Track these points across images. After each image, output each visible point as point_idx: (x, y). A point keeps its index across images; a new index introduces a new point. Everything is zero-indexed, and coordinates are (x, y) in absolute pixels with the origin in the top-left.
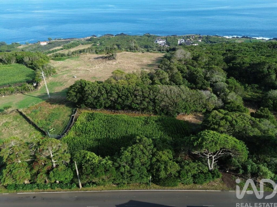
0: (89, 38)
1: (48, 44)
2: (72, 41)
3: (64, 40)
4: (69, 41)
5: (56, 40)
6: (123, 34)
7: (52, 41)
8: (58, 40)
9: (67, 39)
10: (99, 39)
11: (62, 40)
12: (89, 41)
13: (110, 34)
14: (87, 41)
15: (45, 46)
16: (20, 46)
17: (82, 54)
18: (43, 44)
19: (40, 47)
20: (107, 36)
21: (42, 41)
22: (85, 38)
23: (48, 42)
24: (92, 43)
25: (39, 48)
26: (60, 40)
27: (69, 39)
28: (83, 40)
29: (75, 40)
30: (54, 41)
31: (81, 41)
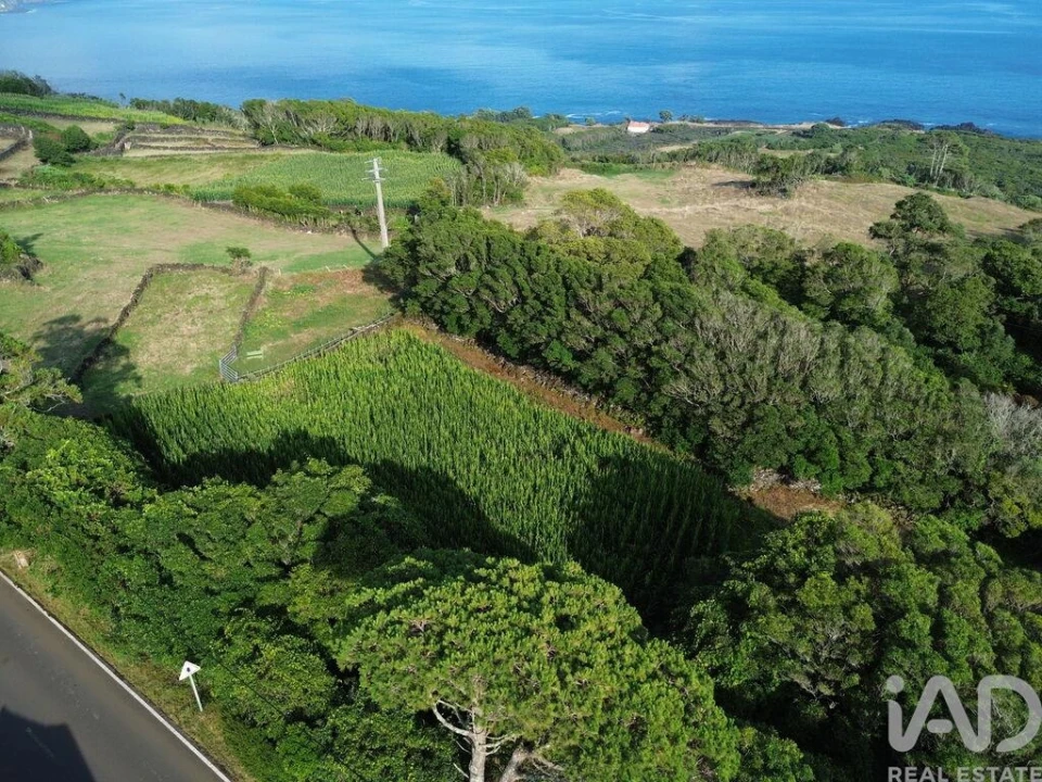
0: (807, 126)
1: (653, 131)
2: (738, 132)
3: (711, 125)
4: (727, 131)
5: (686, 122)
6: (970, 126)
7: (670, 123)
8: (693, 121)
9: (725, 122)
10: (846, 136)
11: (705, 125)
12: (803, 136)
13: (908, 122)
14: (795, 137)
15: (639, 135)
16: (567, 126)
17: (694, 163)
18: (638, 128)
19: (624, 138)
20: (889, 127)
21: (635, 120)
22: (794, 127)
23: (656, 125)
24: (808, 149)
25: (618, 142)
26: (697, 122)
27: (732, 121)
28: (779, 132)
29: (749, 129)
30: (678, 122)
31: (771, 133)
